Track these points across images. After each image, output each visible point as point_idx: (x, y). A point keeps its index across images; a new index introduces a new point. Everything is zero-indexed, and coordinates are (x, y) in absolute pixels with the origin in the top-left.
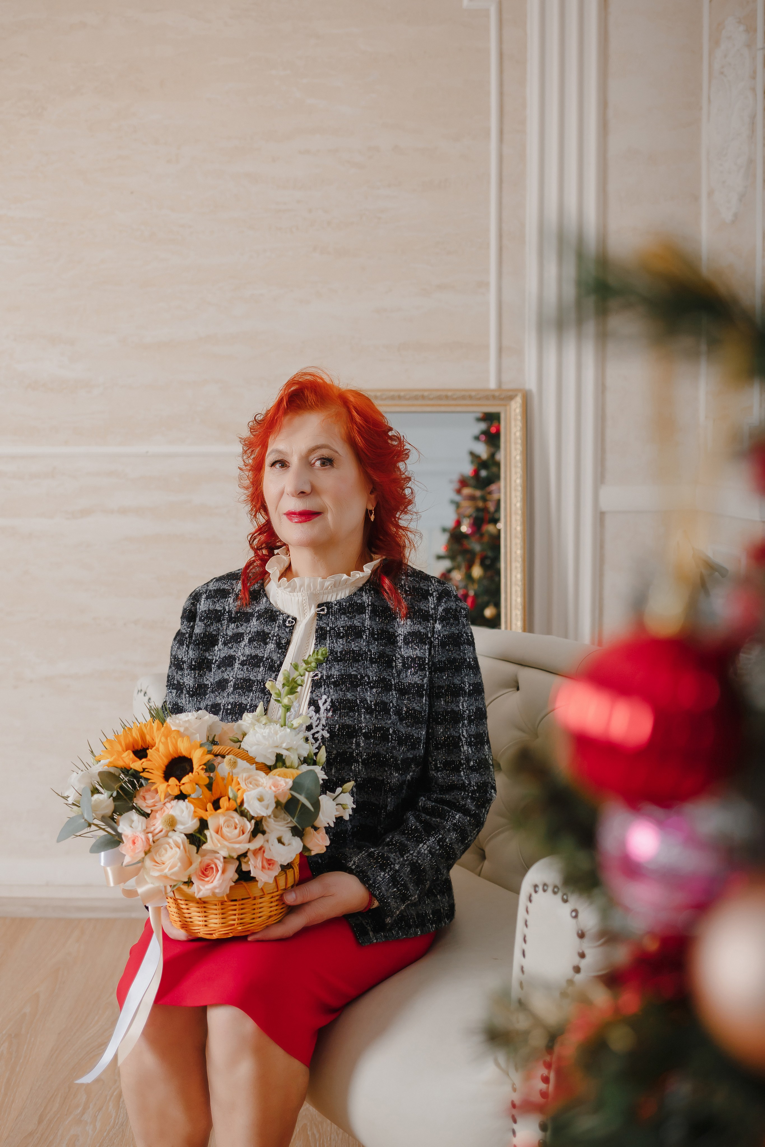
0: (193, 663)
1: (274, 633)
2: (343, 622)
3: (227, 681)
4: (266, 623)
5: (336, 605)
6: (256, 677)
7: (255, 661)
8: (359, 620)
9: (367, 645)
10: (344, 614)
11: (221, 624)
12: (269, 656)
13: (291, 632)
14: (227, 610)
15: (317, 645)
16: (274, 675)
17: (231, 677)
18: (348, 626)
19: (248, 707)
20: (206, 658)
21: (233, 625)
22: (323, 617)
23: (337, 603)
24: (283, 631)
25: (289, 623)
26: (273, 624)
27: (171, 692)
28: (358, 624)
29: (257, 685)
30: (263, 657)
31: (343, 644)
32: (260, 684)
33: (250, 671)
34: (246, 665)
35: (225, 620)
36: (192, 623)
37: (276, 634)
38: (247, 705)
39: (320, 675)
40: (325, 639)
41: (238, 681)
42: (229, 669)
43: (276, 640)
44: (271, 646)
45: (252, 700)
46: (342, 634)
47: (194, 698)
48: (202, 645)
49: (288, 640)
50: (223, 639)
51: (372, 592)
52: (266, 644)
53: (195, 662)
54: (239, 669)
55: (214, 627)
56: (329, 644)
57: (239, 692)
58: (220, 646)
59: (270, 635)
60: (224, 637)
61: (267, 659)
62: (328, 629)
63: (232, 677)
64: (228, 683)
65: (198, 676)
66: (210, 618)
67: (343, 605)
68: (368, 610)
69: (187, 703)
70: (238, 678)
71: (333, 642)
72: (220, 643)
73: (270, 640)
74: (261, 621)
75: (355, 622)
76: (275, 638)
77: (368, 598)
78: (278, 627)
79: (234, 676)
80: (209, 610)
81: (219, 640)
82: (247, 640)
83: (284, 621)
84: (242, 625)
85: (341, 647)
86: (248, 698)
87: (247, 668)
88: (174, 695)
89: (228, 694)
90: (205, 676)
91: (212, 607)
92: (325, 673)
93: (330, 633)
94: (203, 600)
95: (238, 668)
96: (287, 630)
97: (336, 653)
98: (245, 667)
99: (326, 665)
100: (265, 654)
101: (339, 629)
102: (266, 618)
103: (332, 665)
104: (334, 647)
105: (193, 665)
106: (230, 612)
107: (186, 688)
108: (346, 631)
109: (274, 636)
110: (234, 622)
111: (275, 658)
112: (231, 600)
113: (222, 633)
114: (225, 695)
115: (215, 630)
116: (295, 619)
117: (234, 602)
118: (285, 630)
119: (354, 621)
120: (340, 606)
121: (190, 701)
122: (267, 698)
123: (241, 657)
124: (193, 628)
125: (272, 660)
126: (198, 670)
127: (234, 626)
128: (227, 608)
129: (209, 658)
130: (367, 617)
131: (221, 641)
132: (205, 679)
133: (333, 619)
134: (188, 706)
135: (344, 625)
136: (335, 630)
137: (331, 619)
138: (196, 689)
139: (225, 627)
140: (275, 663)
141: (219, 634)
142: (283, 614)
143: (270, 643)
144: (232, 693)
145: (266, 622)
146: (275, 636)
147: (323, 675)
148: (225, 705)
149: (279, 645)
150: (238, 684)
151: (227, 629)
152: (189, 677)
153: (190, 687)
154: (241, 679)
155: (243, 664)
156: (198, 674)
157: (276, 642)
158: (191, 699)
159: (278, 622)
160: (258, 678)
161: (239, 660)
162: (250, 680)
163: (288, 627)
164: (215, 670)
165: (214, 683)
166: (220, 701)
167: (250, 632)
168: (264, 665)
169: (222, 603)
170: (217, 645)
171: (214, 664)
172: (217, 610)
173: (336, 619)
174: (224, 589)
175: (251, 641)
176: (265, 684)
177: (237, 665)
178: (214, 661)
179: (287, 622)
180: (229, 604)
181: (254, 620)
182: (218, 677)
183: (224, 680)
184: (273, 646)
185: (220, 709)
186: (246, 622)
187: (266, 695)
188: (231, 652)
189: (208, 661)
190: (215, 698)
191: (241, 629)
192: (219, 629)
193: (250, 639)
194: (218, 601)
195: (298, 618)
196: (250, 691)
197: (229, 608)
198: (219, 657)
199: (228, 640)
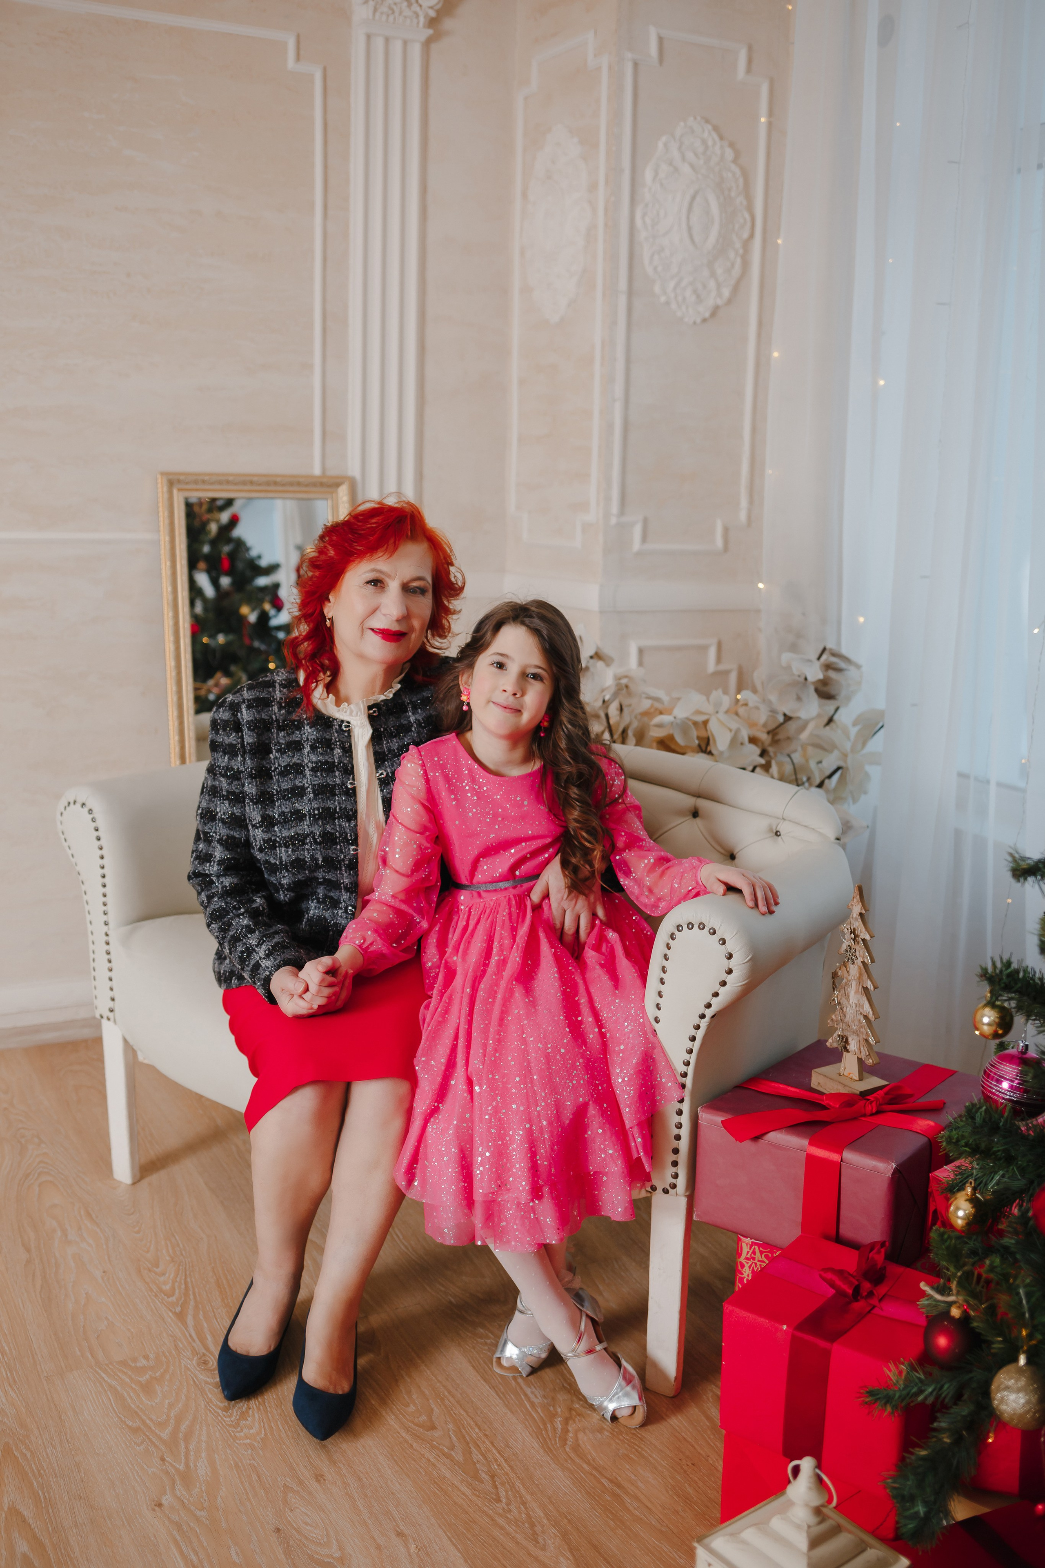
0: (254, 772)
1: (335, 738)
2: (392, 722)
3: (303, 789)
4: (323, 730)
5: (383, 706)
6: (334, 782)
7: (327, 767)
8: (406, 718)
10: (391, 713)
11: (272, 733)
12: (339, 760)
13: (349, 736)
14: (274, 719)
15: (375, 746)
16: (351, 777)
18: (397, 726)
19: (338, 811)
20: (264, 766)
21: (283, 732)
22: (375, 718)
23: (384, 704)
24: (342, 736)
25: (345, 728)
26: (331, 730)
28: (407, 722)
29: (339, 789)
30: (334, 762)
31: (399, 743)
32: (341, 787)
33: (325, 777)
34: (318, 771)
36: (240, 734)
37: (337, 740)
38: (335, 809)
39: (385, 773)
40: (381, 739)
41: (316, 787)
42: (299, 776)
43: (340, 745)
44: (338, 751)
45: (339, 803)
46: (396, 734)
49: (350, 743)
50: (276, 747)
52: (332, 749)
54: (312, 776)
56: (388, 744)
57: (322, 798)
58: (275, 754)
59: (332, 741)
60: (276, 745)
61: (339, 763)
62: (382, 729)
63: (307, 783)
64: (305, 790)
66: (260, 727)
68: (411, 707)
70: (314, 785)
71: (390, 742)
72: (274, 751)
73: (334, 746)
75: (404, 720)
76: (338, 743)
77: (407, 696)
78: (337, 732)
79: (309, 783)
80: (256, 719)
81: (272, 748)
82: (309, 748)
83: (340, 726)
84: (293, 733)
85: (397, 745)
86: (335, 802)
87: (322, 775)
89: (309, 800)
91: (257, 716)
92: (389, 770)
93: (384, 734)
94: (244, 710)
95: (310, 775)
96: (346, 734)
97: (394, 751)
98: (319, 774)
99: (388, 763)
100: (335, 759)
101: (392, 728)
102: (321, 725)
103: (393, 762)
104: (392, 746)
106: (277, 721)
108: (398, 730)
109: (336, 742)
110: (284, 730)
111: (345, 762)
112: (275, 709)
113: (274, 742)
114: (306, 801)
116: (348, 722)
117: (278, 711)
118: (344, 734)
119: (400, 720)
120: (388, 707)
122: (354, 800)
123: (310, 764)
124: (242, 737)
125: (344, 764)
127: (284, 734)
128: (274, 717)
129: (267, 766)
130: (412, 714)
131: (275, 749)
133: (384, 719)
134: (253, 813)
135: (394, 725)
136: (389, 730)
137: (382, 720)
139: (275, 735)
140: (348, 766)
142: (336, 719)
143: (335, 748)
144: (315, 799)
145: (323, 728)
147: (388, 773)
148: (309, 811)
149: (343, 748)
150: (317, 790)
151: (277, 737)
154: (318, 785)
155: (313, 770)
158: (255, 806)
159: (334, 727)
160: (337, 783)
161: (308, 767)
162: (329, 784)
163: (345, 731)
164: (277, 777)
165: (281, 790)
166: (300, 808)
167: (308, 739)
168: (338, 770)
169: (267, 712)
170: (272, 753)
171: (273, 771)
172: (263, 719)
173: (386, 720)
174: (264, 698)
175: (313, 748)
176: (347, 787)
177: (307, 772)
178: (273, 769)
179: (343, 727)
180: (275, 713)
181: (307, 727)
182: (285, 785)
183: (298, 787)
184: (339, 751)
185: (305, 815)
186: (297, 730)
187: (351, 797)
188: (295, 760)
189: (266, 769)
190: (292, 804)
191: (296, 736)
192: (270, 738)
193: (311, 746)
194: (263, 710)
195: (352, 722)
196: (335, 795)
197: (276, 717)
198: (279, 765)
199: (284, 748)
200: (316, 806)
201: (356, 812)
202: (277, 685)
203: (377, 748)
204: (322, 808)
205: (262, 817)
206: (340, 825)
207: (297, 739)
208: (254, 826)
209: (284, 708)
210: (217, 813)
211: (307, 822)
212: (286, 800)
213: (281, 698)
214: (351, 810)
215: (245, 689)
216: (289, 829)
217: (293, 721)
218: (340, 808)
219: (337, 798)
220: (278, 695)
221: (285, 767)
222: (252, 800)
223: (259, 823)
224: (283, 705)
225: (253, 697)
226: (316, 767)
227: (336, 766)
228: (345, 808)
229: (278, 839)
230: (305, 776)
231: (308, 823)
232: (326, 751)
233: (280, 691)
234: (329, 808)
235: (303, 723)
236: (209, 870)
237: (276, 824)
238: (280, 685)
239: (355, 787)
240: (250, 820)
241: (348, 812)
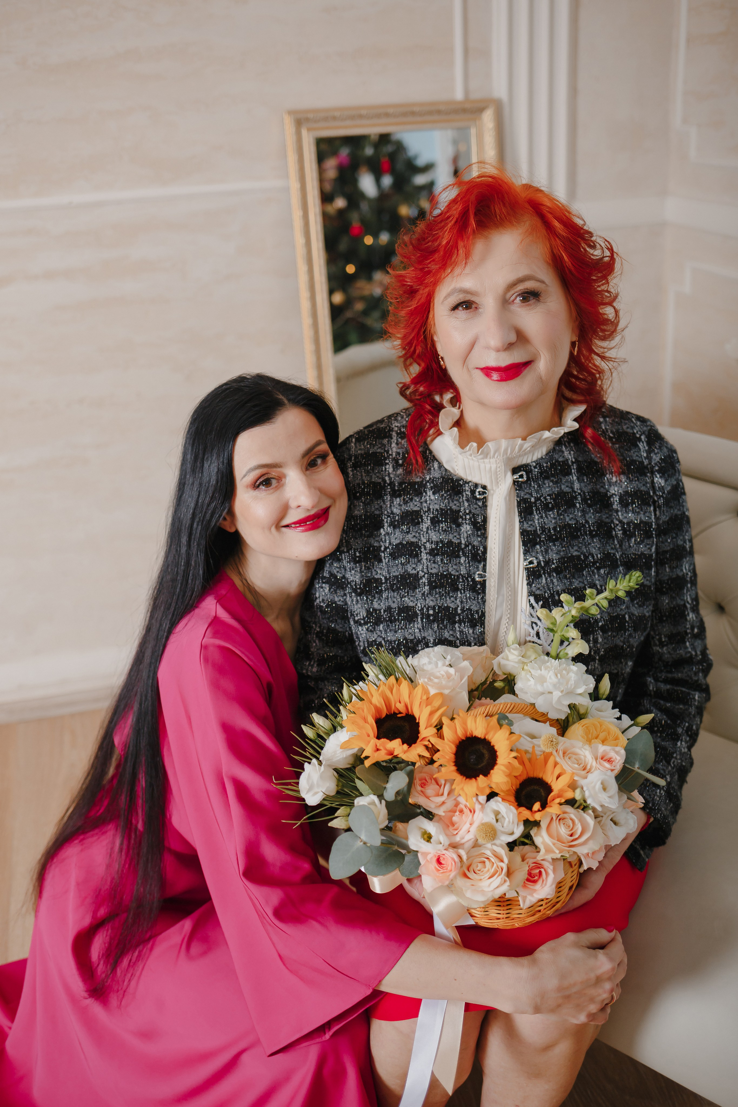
1: (465, 509)
2: (548, 488)
3: (416, 578)
4: (450, 497)
5: (535, 467)
6: (458, 571)
7: (450, 549)
8: (566, 484)
9: (582, 515)
10: (547, 478)
11: (384, 501)
12: (467, 541)
13: (484, 507)
14: (388, 482)
15: (523, 522)
16: (481, 566)
17: (420, 572)
18: (555, 494)
19: (459, 612)
20: (371, 546)
21: (398, 499)
22: (523, 485)
23: (537, 464)
24: (475, 506)
25: (480, 495)
26: (460, 497)
27: (322, 587)
28: (567, 490)
29: (463, 581)
30: (460, 543)
31: (555, 518)
32: (467, 579)
33: (447, 564)
34: (437, 554)
35: (387, 495)
37: (467, 511)
38: (456, 609)
39: (535, 562)
40: (531, 513)
41: (433, 577)
42: (413, 560)
43: (470, 519)
44: (466, 528)
45: (462, 602)
46: (550, 505)
47: (363, 598)
48: (365, 530)
49: (484, 516)
50: (389, 519)
51: (572, 445)
52: (459, 525)
53: (360, 552)
54: (430, 561)
55: (376, 505)
56: (538, 520)
57: (440, 592)
58: (387, 529)
59: (461, 514)
60: (388, 516)
61: (467, 546)
62: (533, 500)
63: (423, 571)
64: (419, 580)
65: (365, 569)
66: (368, 494)
67: (543, 467)
68: (574, 469)
69: (354, 603)
70: (431, 573)
71: (542, 517)
72: (386, 524)
73: (463, 520)
74: (443, 495)
75: (563, 487)
76: (468, 517)
77: (570, 453)
78: (468, 500)
79: (425, 570)
81: (383, 520)
82: (429, 521)
83: (473, 492)
84: (411, 500)
85: (553, 521)
86: (456, 600)
87: (442, 560)
88: (327, 590)
89: (423, 594)
90: (374, 568)
92: (541, 558)
93: (536, 506)
95: (427, 559)
96: (480, 504)
97: (549, 531)
98: (438, 559)
99: (541, 547)
100: (462, 539)
101: (545, 498)
102: (448, 491)
103: (548, 547)
104: (545, 523)
105: (358, 557)
106: (392, 484)
107: (351, 585)
108: (554, 500)
109: (465, 514)
110: (400, 496)
111: (476, 543)
112: (390, 468)
113: (386, 512)
114: (419, 596)
115: (377, 509)
116: (485, 489)
117: (394, 470)
118: (476, 504)
119: (561, 486)
120: (540, 468)
121: (357, 601)
122: (482, 598)
123: (428, 545)
125: (473, 546)
126: (364, 562)
127: (400, 501)
128: (387, 478)
129: (375, 545)
130: (575, 478)
131: (387, 522)
132: (374, 573)
133: (536, 486)
134: (356, 607)
135: (551, 492)
136: (541, 500)
137: (534, 487)
138: (365, 586)
139: (388, 504)
140: (478, 550)
141: (382, 513)
142: (468, 483)
143: (463, 524)
144: (430, 593)
145: (450, 495)
146: (467, 514)
147: (540, 561)
148: (422, 609)
149: (475, 525)
150: (435, 581)
151: (391, 506)
152: (353, 572)
153: (356, 583)
154: (437, 574)
155: (432, 553)
156: (365, 566)
157: (471, 521)
158: (359, 598)
159: (464, 494)
160: (462, 573)
161: (425, 549)
162: (451, 575)
163: (479, 499)
164: (387, 560)
165: (390, 577)
166: (411, 604)
167: (429, 509)
168: (464, 555)
169: (379, 472)
170: (383, 527)
171: (383, 552)
172: (374, 483)
173: (539, 486)
174: (375, 453)
175: (435, 522)
176: (473, 580)
177: (424, 556)
178: (382, 549)
179: (477, 494)
180: (389, 474)
181: (430, 493)
182: (397, 571)
183: (410, 575)
184: (468, 527)
185: (416, 615)
186: (417, 495)
187: (479, 594)
188: (410, 538)
189: (374, 549)
190: (401, 598)
191: (413, 506)
192: (381, 507)
193: (432, 519)
194: (373, 469)
195: (489, 487)
196: (456, 589)
197: (390, 479)
198: (390, 544)
199: (398, 521)
200: (431, 604)
201: (483, 614)
202: (394, 434)
203: (526, 525)
204: (439, 607)
205: (368, 611)
206: (461, 632)
207: (416, 509)
208: (356, 622)
209: (402, 465)
210: (316, 598)
211: (418, 624)
212: (394, 591)
213: (398, 453)
214: (477, 612)
215: (354, 440)
216: (396, 632)
217: (412, 484)
218: (463, 610)
219: (459, 595)
220: (394, 450)
221: (397, 545)
222: (355, 591)
223: (364, 619)
224: (400, 462)
225: (363, 452)
226: (436, 548)
227: (462, 549)
228: (470, 609)
229: (383, 642)
230: (419, 561)
231: (420, 626)
232: (451, 527)
233: (397, 444)
234: (448, 608)
235: (425, 486)
236: (307, 670)
237: (382, 623)
238: (398, 434)
239: (485, 581)
240: (352, 615)
241: (472, 615)
